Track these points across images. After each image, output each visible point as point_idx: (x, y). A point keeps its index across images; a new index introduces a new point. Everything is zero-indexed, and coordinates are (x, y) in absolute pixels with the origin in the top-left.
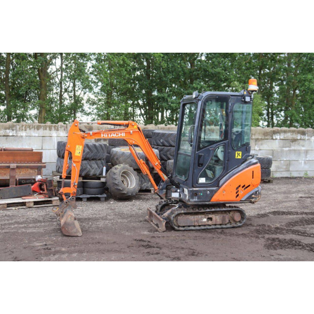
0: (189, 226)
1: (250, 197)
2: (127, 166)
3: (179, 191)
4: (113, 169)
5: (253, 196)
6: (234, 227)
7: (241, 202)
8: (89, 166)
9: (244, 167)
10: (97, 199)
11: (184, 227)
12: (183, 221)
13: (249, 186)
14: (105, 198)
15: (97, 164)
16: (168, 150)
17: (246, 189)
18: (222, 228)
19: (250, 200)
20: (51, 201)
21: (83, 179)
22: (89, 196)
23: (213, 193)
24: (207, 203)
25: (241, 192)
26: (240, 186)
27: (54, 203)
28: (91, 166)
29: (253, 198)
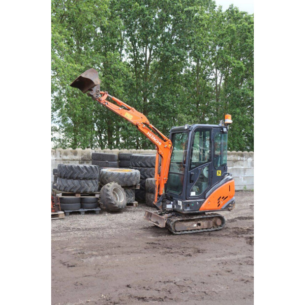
0: (183, 231)
1: (228, 206)
2: (116, 184)
3: (172, 203)
4: (106, 186)
5: (230, 205)
6: (216, 230)
7: (222, 210)
8: (87, 185)
9: (223, 182)
10: (93, 212)
11: (179, 231)
12: (179, 227)
13: (227, 197)
14: (100, 211)
15: (93, 183)
16: (145, 171)
17: (225, 200)
18: (208, 231)
19: (228, 208)
20: (57, 214)
21: (81, 196)
22: (86, 210)
23: (201, 203)
24: (197, 212)
25: (221, 202)
26: (220, 197)
27: (60, 217)
28: (88, 185)
29: (230, 206)
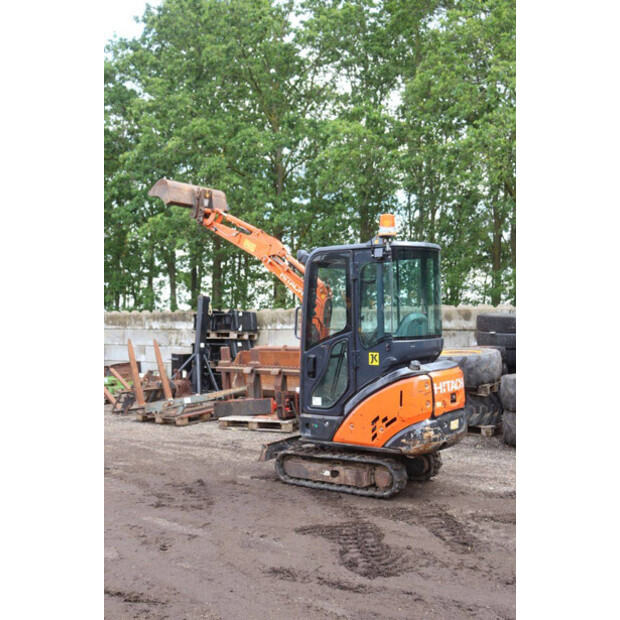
1: (398, 442)
5: (404, 441)
9: (386, 382)
11: (292, 478)
12: (293, 468)
13: (395, 420)
17: (389, 427)
19: (398, 448)
20: (280, 424)
23: (334, 426)
24: (326, 443)
25: (382, 429)
26: (377, 418)
27: (283, 429)
29: (403, 445)
